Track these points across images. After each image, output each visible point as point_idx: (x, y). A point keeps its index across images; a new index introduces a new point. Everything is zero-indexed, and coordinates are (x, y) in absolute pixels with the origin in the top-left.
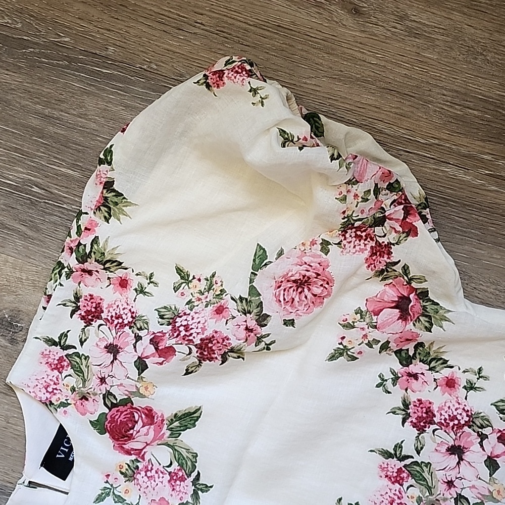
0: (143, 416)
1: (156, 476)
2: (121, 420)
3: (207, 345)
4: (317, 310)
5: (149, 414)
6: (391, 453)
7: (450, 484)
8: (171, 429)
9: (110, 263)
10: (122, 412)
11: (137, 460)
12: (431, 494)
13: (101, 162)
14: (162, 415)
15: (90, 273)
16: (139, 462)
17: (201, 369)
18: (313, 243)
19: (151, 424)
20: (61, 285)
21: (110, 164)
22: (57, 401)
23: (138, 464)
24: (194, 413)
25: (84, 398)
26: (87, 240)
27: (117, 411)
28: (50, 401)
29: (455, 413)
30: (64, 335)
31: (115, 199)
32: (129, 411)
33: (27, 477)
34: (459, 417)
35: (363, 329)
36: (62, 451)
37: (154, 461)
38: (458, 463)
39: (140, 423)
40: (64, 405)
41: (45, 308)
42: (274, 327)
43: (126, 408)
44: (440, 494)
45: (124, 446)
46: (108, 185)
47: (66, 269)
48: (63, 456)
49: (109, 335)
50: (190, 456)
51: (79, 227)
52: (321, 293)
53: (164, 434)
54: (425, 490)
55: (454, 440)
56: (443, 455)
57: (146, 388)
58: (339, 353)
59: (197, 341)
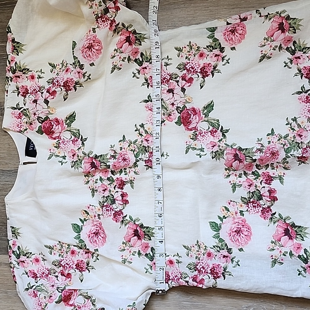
0: (55, 122)
1: (67, 143)
2: (47, 127)
3: (66, 84)
4: (100, 56)
5: (57, 121)
6: (147, 100)
7: (173, 104)
8: (67, 124)
9: (25, 70)
10: (47, 123)
12: (167, 111)
13: (8, 33)
14: (62, 119)
15: (19, 77)
16: (59, 140)
17: (69, 96)
18: (90, 31)
19: (59, 124)
20: (10, 85)
21: (11, 32)
22: (23, 129)
23: (59, 141)
24: (73, 114)
25: (31, 124)
26: (13, 65)
27: (45, 123)
28: (21, 130)
29: (165, 76)
30: (18, 104)
31: (18, 45)
32: (49, 122)
33: (22, 162)
34: (166, 77)
35: (118, 55)
36: (31, 147)
37: (65, 138)
38: (173, 95)
39: (55, 125)
40: (26, 130)
41: (7, 96)
42: (87, 68)
43: (48, 121)
44: (170, 110)
45: (52, 137)
46: (13, 41)
47: (10, 78)
48: (32, 149)
49: (33, 97)
50: (77, 131)
51: (9, 61)
52: (99, 48)
53: (65, 127)
54: (165, 110)
55: (168, 87)
56: (166, 94)
57: (52, 111)
58: (114, 69)
59: (62, 84)
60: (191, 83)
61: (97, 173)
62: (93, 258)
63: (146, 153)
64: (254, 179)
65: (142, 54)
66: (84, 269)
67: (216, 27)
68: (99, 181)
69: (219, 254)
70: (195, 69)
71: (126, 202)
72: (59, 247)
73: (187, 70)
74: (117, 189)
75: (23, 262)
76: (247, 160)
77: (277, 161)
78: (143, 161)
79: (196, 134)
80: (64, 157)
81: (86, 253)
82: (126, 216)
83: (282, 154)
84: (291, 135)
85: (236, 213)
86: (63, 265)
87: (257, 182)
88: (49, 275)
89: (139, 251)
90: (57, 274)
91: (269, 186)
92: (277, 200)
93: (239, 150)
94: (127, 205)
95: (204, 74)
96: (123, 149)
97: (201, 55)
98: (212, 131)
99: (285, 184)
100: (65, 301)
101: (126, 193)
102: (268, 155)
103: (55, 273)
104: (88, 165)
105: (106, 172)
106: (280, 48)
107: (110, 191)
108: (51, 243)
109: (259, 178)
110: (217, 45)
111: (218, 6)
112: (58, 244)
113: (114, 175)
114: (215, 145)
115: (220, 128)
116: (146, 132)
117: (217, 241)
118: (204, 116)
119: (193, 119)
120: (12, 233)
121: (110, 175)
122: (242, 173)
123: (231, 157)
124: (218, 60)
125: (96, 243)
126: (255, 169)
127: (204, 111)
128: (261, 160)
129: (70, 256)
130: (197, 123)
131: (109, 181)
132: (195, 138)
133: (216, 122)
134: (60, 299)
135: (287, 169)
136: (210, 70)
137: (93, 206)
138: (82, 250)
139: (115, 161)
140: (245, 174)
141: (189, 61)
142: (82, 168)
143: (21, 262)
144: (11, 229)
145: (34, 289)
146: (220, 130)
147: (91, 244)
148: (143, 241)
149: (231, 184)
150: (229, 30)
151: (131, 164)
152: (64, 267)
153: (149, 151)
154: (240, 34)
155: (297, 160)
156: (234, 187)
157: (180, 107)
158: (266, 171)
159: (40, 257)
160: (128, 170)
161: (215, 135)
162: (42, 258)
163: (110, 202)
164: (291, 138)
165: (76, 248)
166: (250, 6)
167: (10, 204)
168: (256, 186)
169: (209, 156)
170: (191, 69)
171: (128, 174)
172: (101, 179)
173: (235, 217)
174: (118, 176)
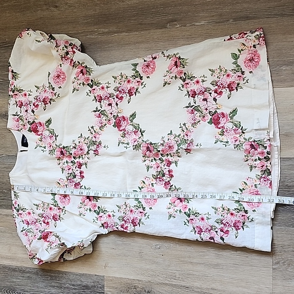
0: (39, 125)
1: (47, 138)
2: (34, 127)
3: (44, 100)
4: (65, 82)
5: (40, 123)
6: (96, 111)
7: (111, 113)
8: (46, 126)
9: (20, 91)
11: (42, 136)
12: (108, 118)
13: (9, 66)
14: (43, 123)
15: (17, 95)
17: (47, 108)
18: (58, 66)
19: (41, 126)
20: (11, 100)
21: (11, 66)
24: (50, 119)
25: (24, 126)
26: (13, 87)
28: (19, 130)
30: (17, 113)
31: (15, 74)
33: (19, 150)
34: (107, 96)
35: (76, 82)
36: (25, 140)
37: (45, 135)
38: (111, 108)
39: (39, 127)
40: (22, 129)
41: (10, 107)
42: (57, 90)
43: (34, 124)
44: (110, 117)
45: (38, 134)
46: (12, 72)
47: (11, 96)
48: (25, 142)
49: (25, 108)
51: (10, 84)
52: (64, 77)
54: (106, 117)
55: (109, 102)
56: (107, 107)
57: (37, 117)
58: (74, 90)
59: (42, 100)
60: (122, 100)
61: (65, 158)
62: (62, 212)
63: (95, 145)
64: (160, 163)
65: (92, 81)
66: (57, 220)
67: (138, 63)
68: (65, 163)
69: (137, 211)
70: (125, 91)
71: (83, 177)
72: (42, 205)
73: (119, 91)
74: (77, 169)
75: (21, 214)
76: (154, 151)
77: (173, 152)
78: (92, 150)
79: (125, 133)
80: (45, 147)
81: (59, 209)
82: (82, 186)
83: (176, 148)
84: (182, 135)
85: (149, 185)
86: (44, 216)
87: (162, 165)
88: (36, 223)
89: (90, 208)
90: (41, 222)
91: (169, 167)
92: (173, 177)
93: (150, 144)
94: (83, 179)
95: (130, 94)
96: (80, 143)
97: (129, 82)
98: (135, 131)
99: (178, 166)
100: (44, 239)
101: (83, 171)
102: (167, 148)
103: (40, 222)
104: (59, 153)
105: (70, 157)
106: (176, 77)
107: (73, 170)
108: (37, 203)
109: (163, 162)
110: (138, 75)
111: (138, 49)
112: (42, 203)
113: (75, 159)
114: (136, 141)
115: (140, 130)
116: (95, 131)
117: (137, 202)
118: (130, 121)
119: (122, 123)
120: (15, 196)
121: (73, 159)
122: (153, 159)
123: (145, 149)
124: (139, 85)
125: (64, 203)
126: (160, 156)
127: (130, 118)
128: (163, 151)
129: (49, 211)
130: (126, 126)
131: (72, 163)
132: (124, 136)
133: (137, 125)
134: (40, 237)
135: (180, 157)
136: (134, 91)
137: (62, 179)
138: (56, 207)
139: (76, 150)
140: (155, 159)
141: (120, 86)
142: (55, 154)
143: (20, 214)
144: (13, 193)
145: (26, 231)
146: (139, 131)
147: (61, 203)
148: (92, 202)
149: (146, 166)
150: (145, 65)
151: (85, 153)
152: (45, 218)
153: (96, 144)
154: (152, 68)
155: (185, 151)
156: (148, 168)
157: (115, 116)
158: (168, 158)
159: (31, 212)
160: (84, 156)
161: (137, 134)
162: (32, 212)
163: (72, 177)
164: (182, 136)
165: (52, 206)
166: (158, 49)
167: (13, 177)
168: (161, 168)
169: (132, 148)
170: (122, 91)
171: (84, 159)
172: (67, 162)
173: (149, 187)
174: (77, 160)
